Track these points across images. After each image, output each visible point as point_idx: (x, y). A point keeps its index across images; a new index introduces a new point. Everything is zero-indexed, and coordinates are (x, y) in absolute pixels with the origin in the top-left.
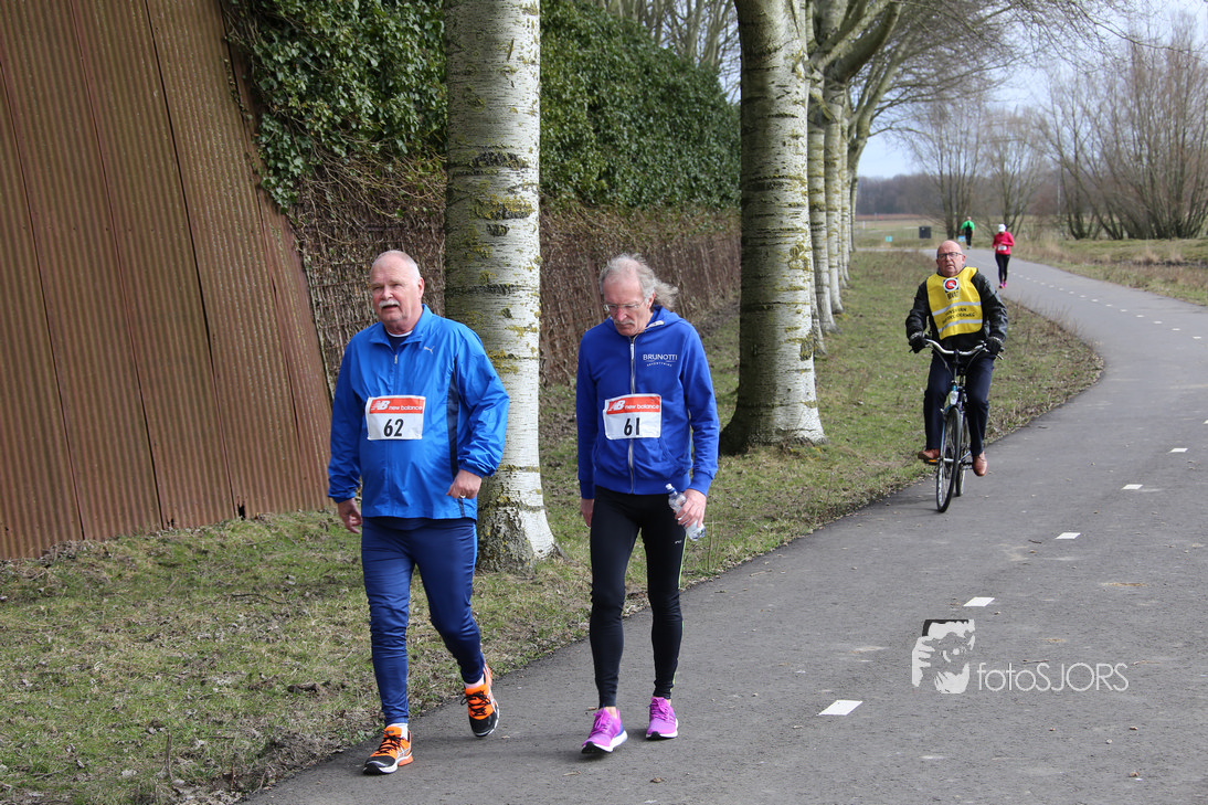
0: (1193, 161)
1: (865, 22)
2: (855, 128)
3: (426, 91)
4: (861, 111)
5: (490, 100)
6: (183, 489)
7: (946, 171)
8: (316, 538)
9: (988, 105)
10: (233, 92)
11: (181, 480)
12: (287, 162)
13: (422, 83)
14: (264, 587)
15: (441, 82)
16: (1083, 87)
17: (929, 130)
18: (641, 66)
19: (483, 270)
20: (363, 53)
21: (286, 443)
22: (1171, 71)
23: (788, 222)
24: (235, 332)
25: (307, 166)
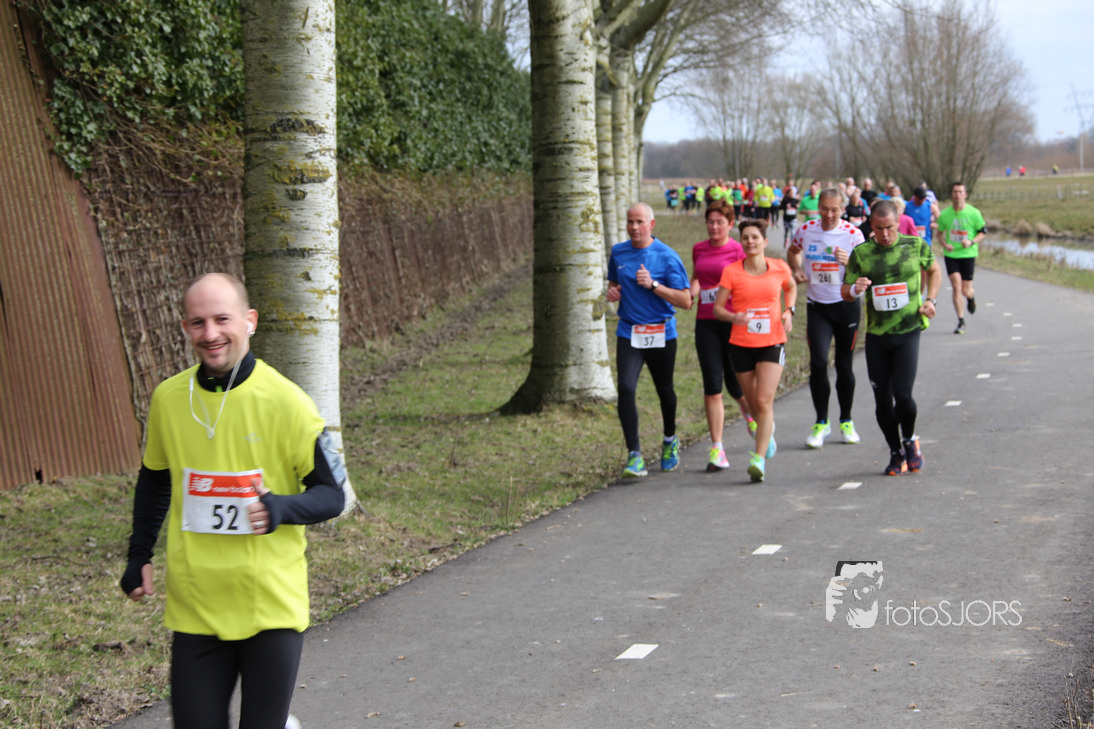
0: (964, 126)
2: (640, 93)
3: (218, 58)
4: (646, 76)
5: (286, 67)
7: (729, 136)
8: (116, 501)
9: (769, 71)
10: (23, 57)
12: (80, 127)
13: (215, 49)
14: (64, 550)
15: (234, 47)
16: (859, 53)
17: (713, 96)
18: (431, 34)
19: (282, 234)
20: (156, 20)
21: (83, 407)
22: (942, 40)
23: (579, 186)
24: (30, 297)
25: (101, 131)
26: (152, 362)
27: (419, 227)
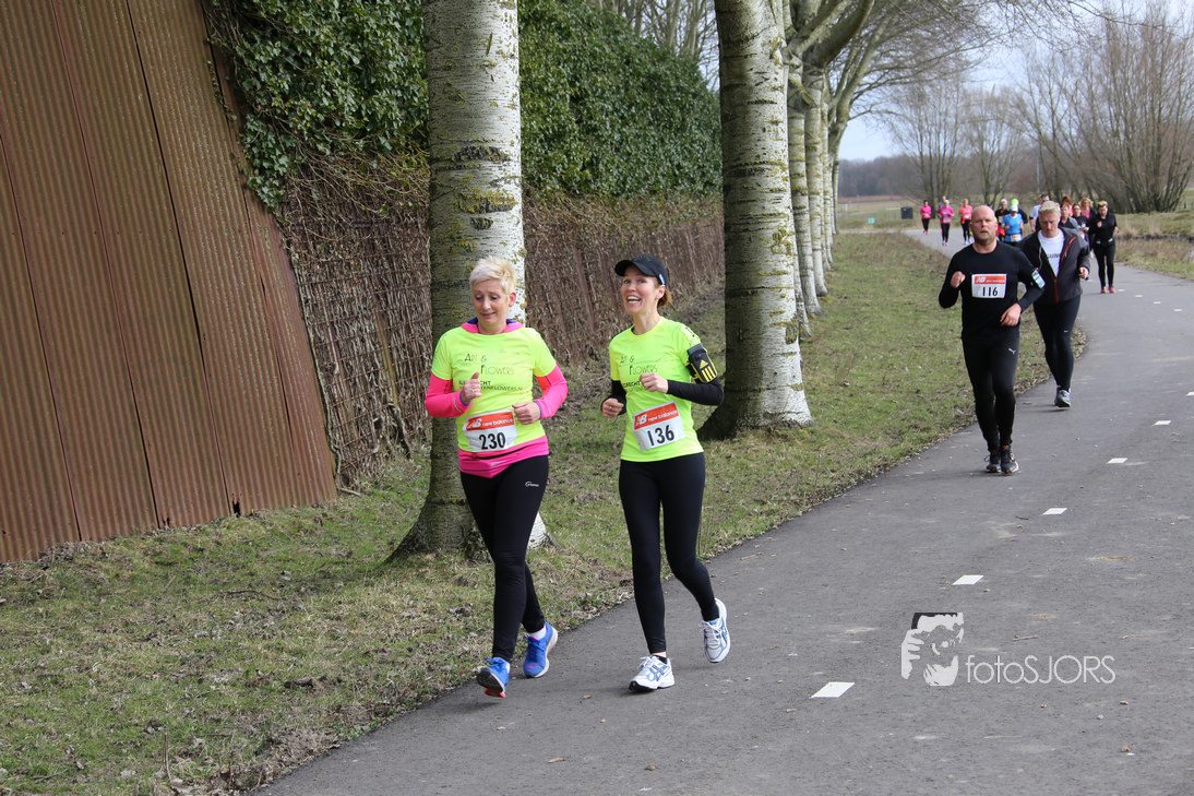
0: (1170, 135)
1: (841, 7)
2: (835, 112)
3: (408, 88)
4: (841, 94)
5: (470, 95)
6: (177, 488)
7: (926, 152)
8: (311, 533)
9: (966, 85)
10: (217, 93)
11: (176, 479)
12: (272, 161)
13: (404, 79)
14: (260, 583)
15: (423, 78)
16: (1059, 65)
17: (908, 112)
18: (622, 57)
19: (468, 263)
20: (344, 52)
21: (278, 439)
22: (1145, 48)
23: (770, 208)
24: (225, 331)
25: (293, 165)
26: (347, 394)
27: (613, 252)
